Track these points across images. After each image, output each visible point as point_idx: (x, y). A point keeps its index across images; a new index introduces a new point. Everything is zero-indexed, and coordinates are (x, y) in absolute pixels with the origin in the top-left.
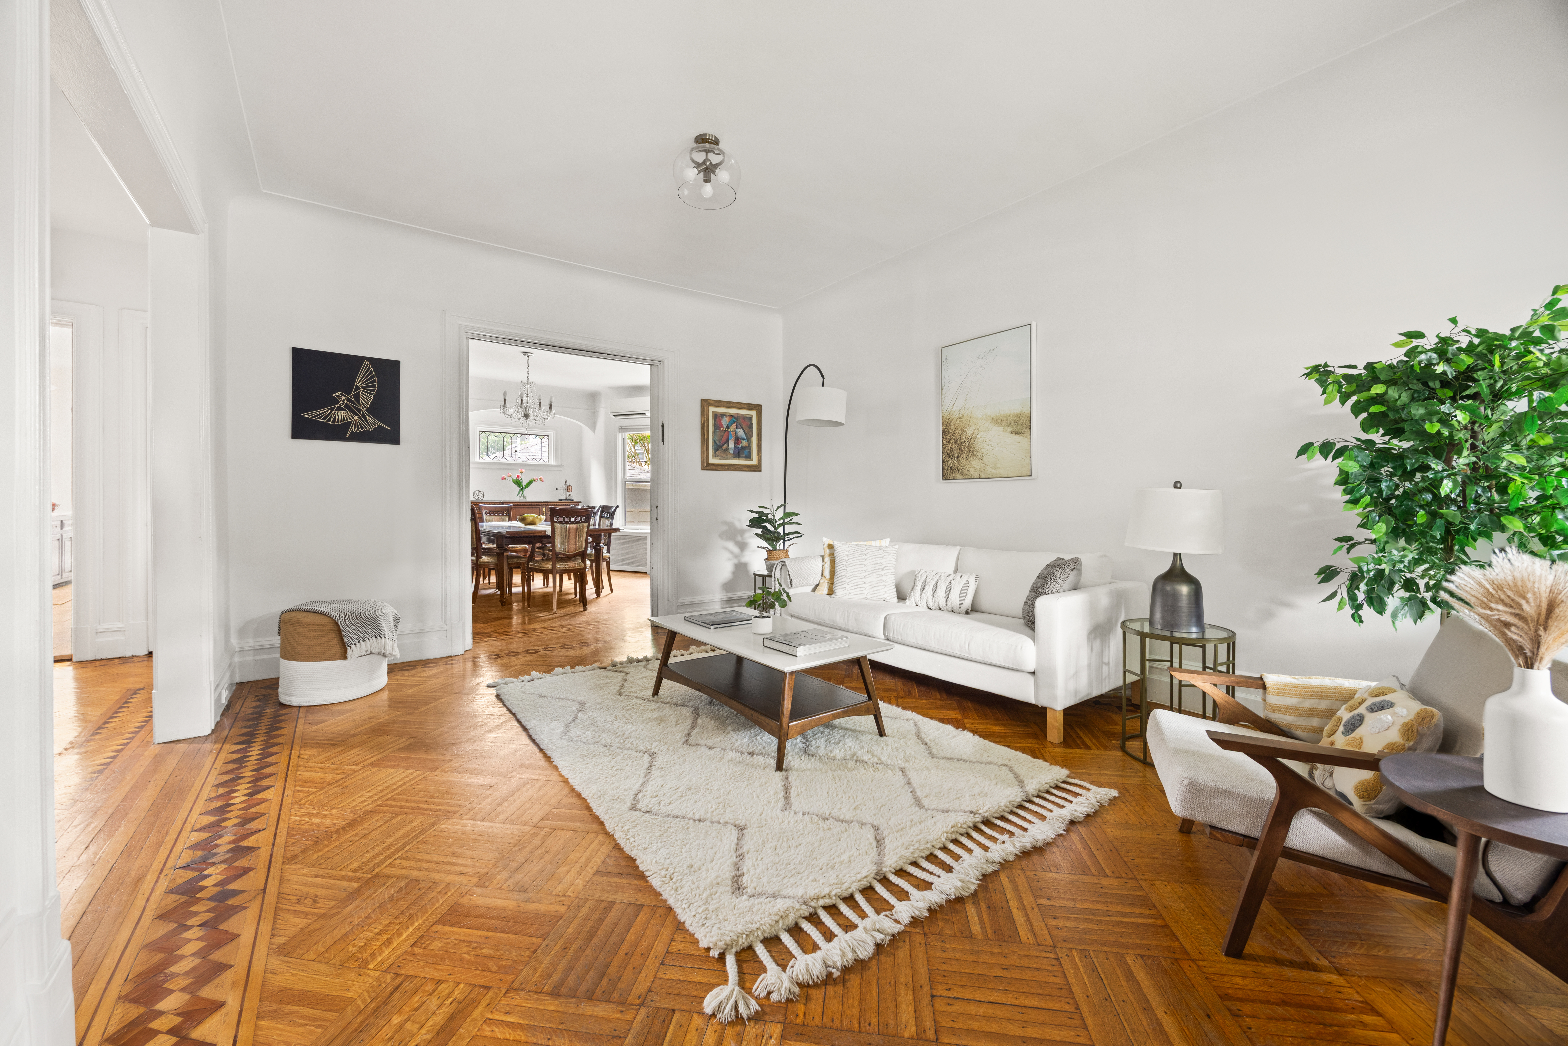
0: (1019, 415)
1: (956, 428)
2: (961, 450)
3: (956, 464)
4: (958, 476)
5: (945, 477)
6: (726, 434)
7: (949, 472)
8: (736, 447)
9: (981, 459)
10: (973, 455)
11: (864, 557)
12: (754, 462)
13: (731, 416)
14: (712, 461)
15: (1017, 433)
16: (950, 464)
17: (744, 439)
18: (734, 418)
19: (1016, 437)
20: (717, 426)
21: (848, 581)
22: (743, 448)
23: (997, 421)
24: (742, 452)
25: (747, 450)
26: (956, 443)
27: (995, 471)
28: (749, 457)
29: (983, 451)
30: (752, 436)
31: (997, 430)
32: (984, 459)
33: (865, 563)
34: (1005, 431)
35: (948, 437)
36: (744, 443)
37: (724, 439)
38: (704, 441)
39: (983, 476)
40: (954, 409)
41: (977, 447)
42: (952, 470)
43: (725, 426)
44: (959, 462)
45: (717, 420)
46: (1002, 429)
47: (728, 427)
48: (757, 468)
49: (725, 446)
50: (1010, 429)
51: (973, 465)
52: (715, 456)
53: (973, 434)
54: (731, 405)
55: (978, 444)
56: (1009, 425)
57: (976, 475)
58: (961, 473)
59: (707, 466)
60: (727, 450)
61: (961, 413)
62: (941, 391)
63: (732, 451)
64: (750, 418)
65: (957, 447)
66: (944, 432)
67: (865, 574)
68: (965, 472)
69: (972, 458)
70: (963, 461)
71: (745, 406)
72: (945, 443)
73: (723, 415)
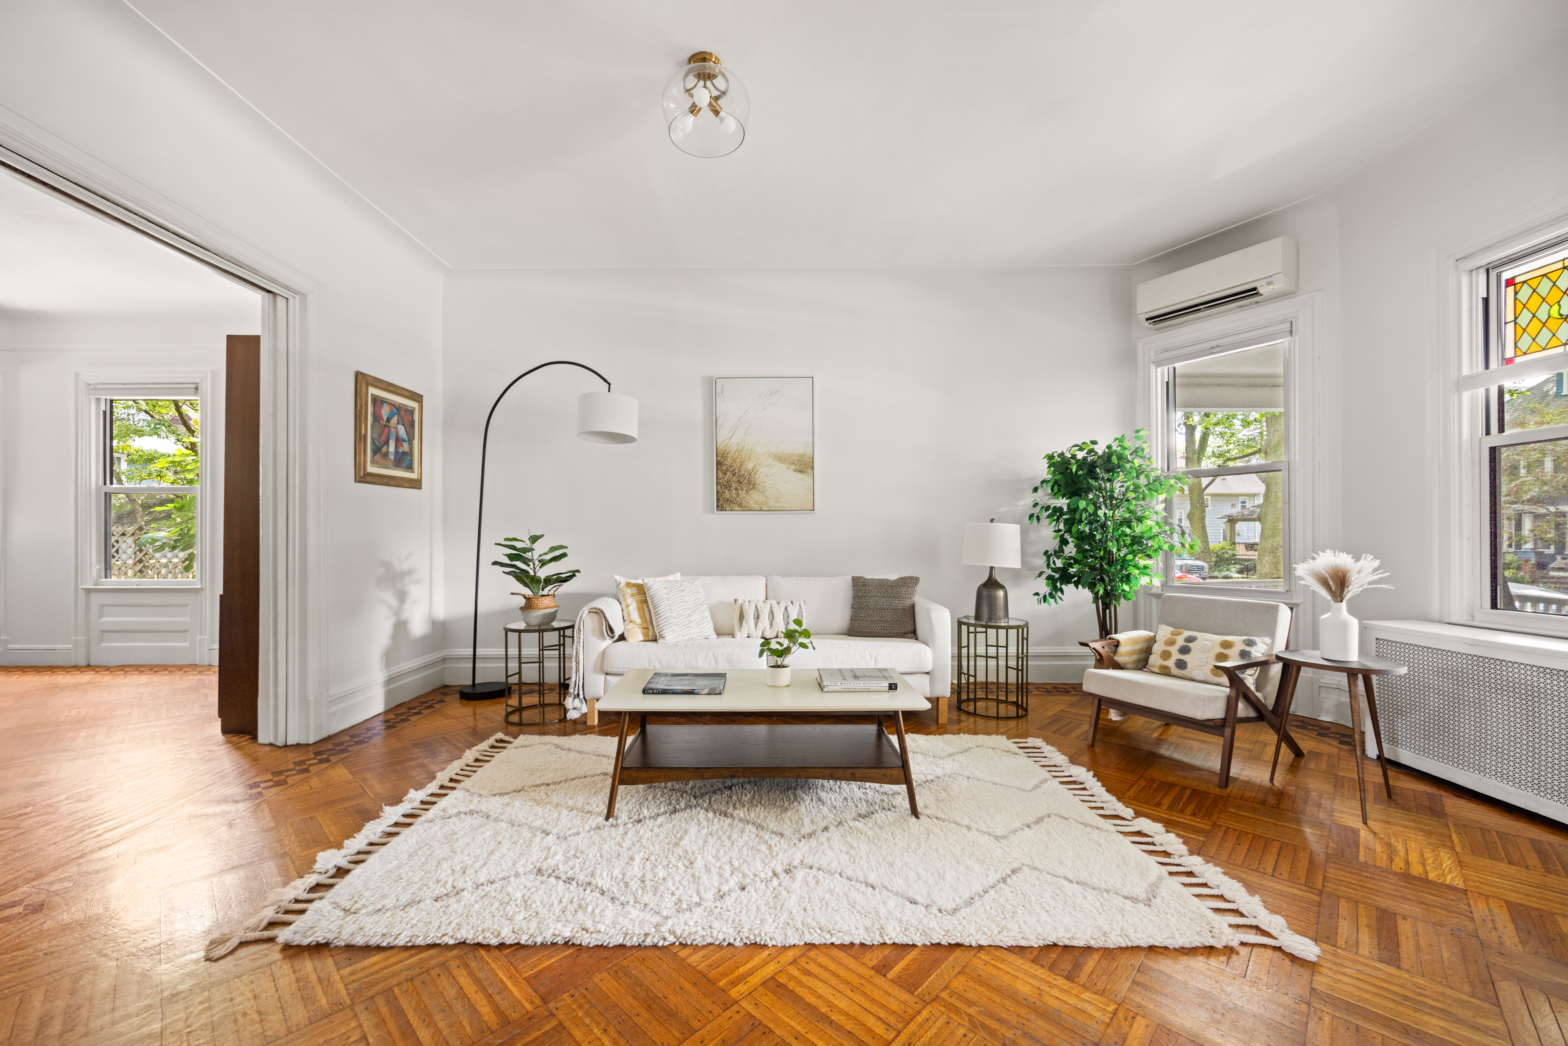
0: (803, 456)
1: (734, 460)
2: (739, 482)
3: (734, 496)
4: (737, 508)
5: (720, 507)
6: (386, 430)
7: (722, 503)
8: (396, 452)
9: (763, 492)
10: (754, 488)
11: (683, 594)
12: (414, 476)
13: (392, 405)
14: (371, 469)
15: (800, 472)
16: (727, 494)
17: (405, 441)
18: (398, 409)
19: (799, 475)
20: (377, 417)
21: (675, 622)
22: (404, 453)
23: (780, 459)
24: (404, 460)
25: (409, 458)
26: (734, 475)
27: (778, 505)
28: (410, 468)
29: (765, 485)
30: (413, 438)
31: (779, 466)
32: (766, 493)
33: (686, 599)
34: (788, 468)
35: (724, 468)
36: (405, 447)
37: (384, 438)
38: (359, 438)
39: (764, 508)
40: (732, 441)
41: (758, 481)
42: (729, 501)
43: (385, 418)
44: (738, 494)
45: (377, 408)
46: (785, 466)
47: (388, 420)
48: (416, 484)
49: (384, 449)
50: (793, 467)
51: (754, 498)
52: (373, 462)
53: (754, 468)
54: (392, 389)
55: (759, 478)
56: (793, 463)
57: (757, 507)
58: (740, 505)
59: (363, 477)
60: (386, 454)
61: (740, 447)
62: (713, 422)
63: (392, 457)
64: (412, 412)
65: (735, 479)
66: (719, 463)
67: (689, 612)
68: (744, 503)
69: (752, 491)
70: (742, 494)
71: (407, 394)
72: (720, 474)
73: (383, 401)
